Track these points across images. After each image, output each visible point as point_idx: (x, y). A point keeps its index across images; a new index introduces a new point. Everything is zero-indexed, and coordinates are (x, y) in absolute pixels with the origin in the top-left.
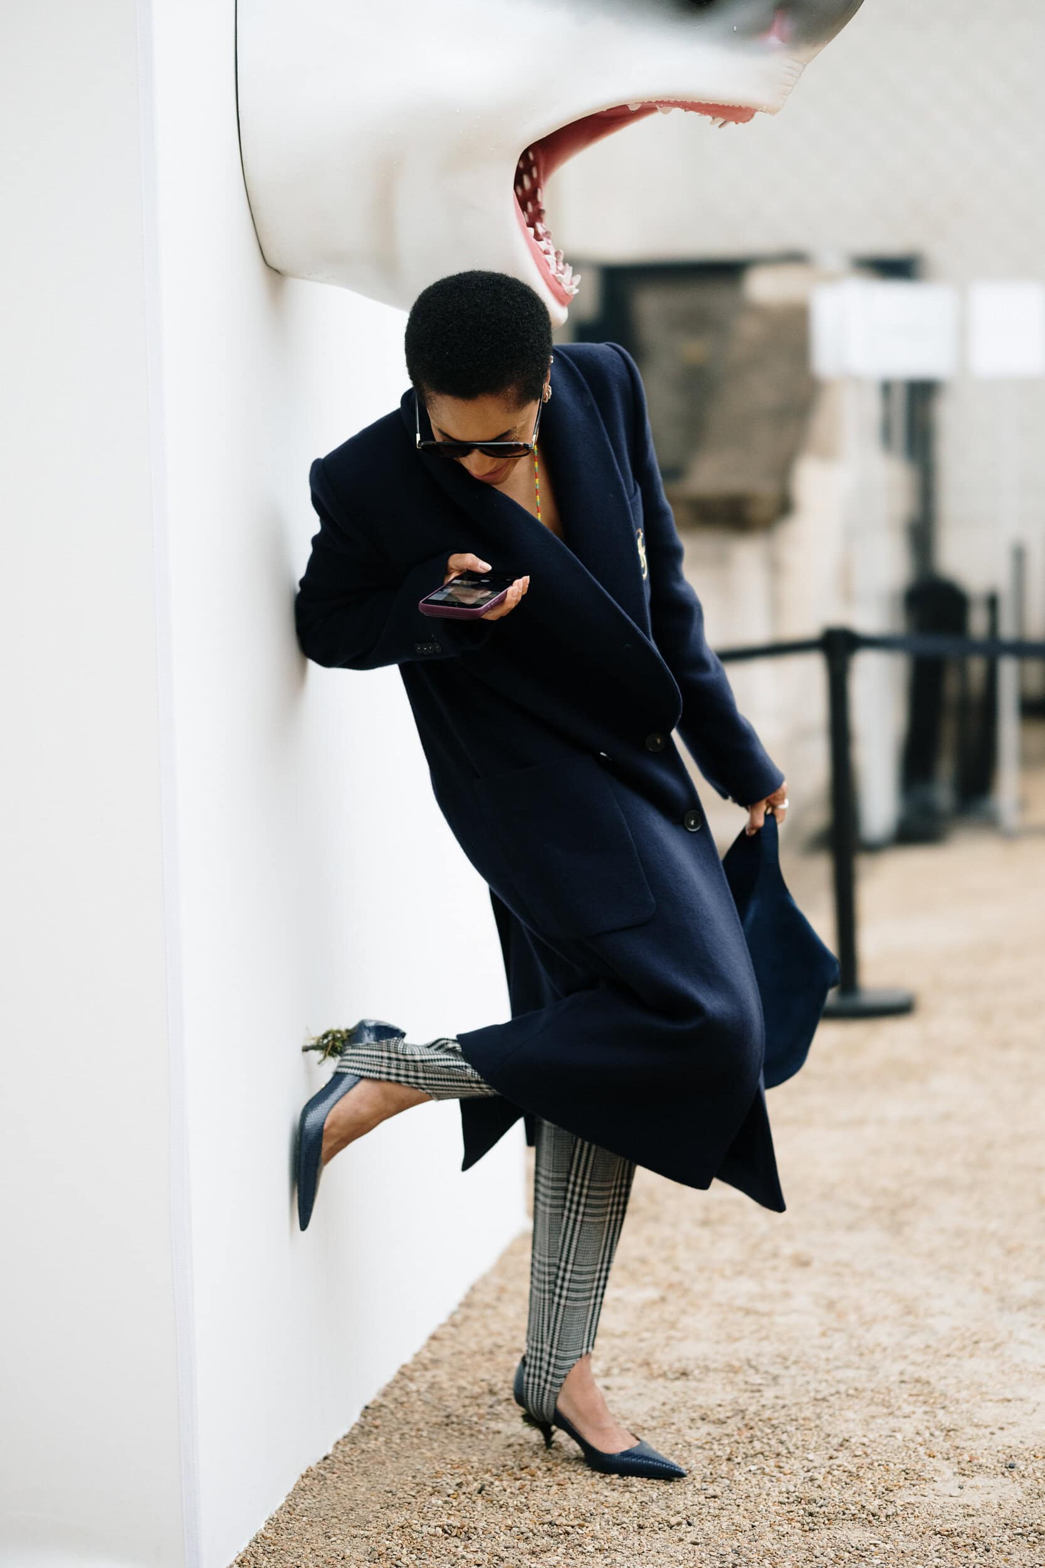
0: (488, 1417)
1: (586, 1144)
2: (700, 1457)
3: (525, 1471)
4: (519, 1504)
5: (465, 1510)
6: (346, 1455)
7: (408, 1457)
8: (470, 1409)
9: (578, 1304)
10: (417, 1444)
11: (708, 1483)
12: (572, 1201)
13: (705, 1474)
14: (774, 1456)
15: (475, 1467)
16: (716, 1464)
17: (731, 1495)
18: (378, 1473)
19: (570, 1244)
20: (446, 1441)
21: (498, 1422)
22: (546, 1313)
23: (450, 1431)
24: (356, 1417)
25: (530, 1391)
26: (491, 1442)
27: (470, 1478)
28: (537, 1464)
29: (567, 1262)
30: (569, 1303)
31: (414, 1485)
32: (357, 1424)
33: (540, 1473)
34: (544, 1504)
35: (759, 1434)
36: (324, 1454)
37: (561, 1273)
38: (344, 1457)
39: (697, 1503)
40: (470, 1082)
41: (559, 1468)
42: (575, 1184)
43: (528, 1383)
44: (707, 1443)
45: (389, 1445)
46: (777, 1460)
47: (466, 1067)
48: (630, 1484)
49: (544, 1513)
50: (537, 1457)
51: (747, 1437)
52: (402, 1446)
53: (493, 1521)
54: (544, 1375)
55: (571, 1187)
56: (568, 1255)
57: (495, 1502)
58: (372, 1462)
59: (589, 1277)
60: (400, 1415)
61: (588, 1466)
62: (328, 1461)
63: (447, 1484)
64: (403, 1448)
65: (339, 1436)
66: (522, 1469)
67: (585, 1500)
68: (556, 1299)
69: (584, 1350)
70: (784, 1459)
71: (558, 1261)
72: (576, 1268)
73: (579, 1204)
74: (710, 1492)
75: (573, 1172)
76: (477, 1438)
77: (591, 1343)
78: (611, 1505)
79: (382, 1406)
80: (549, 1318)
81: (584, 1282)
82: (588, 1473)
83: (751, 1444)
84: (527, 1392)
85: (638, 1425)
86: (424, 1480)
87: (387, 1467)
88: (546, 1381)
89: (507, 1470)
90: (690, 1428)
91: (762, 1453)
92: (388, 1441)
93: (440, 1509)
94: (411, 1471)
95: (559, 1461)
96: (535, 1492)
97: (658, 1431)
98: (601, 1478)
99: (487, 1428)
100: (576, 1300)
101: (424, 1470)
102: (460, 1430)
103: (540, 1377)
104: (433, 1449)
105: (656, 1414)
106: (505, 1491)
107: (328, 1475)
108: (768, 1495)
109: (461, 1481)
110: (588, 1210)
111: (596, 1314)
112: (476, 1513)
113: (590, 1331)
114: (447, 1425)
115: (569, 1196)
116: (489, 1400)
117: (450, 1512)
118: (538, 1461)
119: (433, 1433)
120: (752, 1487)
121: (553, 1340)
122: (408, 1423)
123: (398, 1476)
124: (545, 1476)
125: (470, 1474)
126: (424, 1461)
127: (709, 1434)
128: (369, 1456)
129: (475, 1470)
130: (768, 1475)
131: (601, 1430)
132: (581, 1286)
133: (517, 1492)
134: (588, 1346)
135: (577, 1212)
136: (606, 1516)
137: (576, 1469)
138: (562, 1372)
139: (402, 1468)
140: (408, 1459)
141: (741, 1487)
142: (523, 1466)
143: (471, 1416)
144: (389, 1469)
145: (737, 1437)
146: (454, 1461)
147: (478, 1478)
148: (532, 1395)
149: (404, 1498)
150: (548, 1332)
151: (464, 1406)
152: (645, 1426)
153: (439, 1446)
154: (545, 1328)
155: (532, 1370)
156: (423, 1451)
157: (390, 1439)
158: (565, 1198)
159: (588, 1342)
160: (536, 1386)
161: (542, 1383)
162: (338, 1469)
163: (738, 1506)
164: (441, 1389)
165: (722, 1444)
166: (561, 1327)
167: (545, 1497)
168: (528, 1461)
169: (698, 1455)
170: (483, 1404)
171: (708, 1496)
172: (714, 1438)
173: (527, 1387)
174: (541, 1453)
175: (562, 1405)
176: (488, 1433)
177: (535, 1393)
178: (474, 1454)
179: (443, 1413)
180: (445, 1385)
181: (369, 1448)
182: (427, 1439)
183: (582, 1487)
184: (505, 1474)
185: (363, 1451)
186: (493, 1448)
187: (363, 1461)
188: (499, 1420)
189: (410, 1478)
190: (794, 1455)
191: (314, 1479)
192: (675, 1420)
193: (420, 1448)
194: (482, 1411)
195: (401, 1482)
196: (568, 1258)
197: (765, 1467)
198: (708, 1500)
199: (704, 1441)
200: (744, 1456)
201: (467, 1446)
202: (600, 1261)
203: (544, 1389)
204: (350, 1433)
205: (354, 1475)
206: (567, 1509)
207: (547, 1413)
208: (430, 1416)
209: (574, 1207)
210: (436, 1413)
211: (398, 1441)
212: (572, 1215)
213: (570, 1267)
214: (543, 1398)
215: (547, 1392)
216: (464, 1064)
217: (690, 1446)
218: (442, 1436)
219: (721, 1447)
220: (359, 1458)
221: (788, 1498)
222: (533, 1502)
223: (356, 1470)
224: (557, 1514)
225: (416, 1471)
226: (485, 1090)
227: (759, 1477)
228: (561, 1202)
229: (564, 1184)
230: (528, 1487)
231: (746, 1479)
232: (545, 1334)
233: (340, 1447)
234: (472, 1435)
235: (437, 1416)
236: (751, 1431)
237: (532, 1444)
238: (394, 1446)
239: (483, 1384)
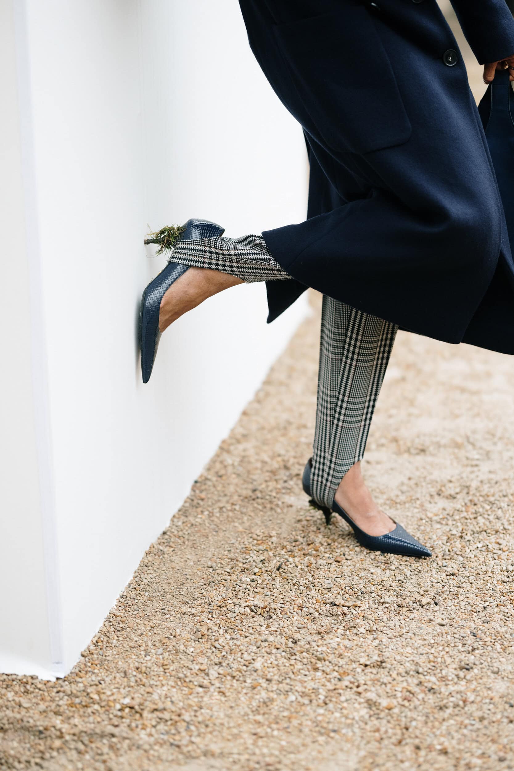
0: (284, 491)
1: (359, 312)
2: (440, 533)
3: (311, 546)
4: (308, 583)
5: (267, 587)
6: (179, 530)
7: (225, 531)
8: (270, 484)
9: (352, 426)
10: (231, 518)
11: (447, 561)
12: (348, 351)
13: (444, 551)
14: (494, 532)
15: (274, 543)
16: (452, 542)
17: (465, 572)
18: (203, 546)
19: (347, 382)
20: (252, 514)
21: (290, 496)
22: (328, 431)
23: (256, 505)
24: (187, 492)
25: (315, 486)
26: (286, 515)
27: (271, 553)
28: (320, 540)
29: (344, 395)
30: (345, 425)
31: (230, 560)
32: (188, 498)
33: (322, 549)
34: (327, 582)
35: (481, 510)
36: (164, 529)
37: (339, 403)
38: (178, 531)
39: (440, 581)
40: (272, 270)
41: (336, 544)
42: (351, 338)
43: (313, 480)
44: (443, 519)
45: (212, 519)
46: (496, 536)
47: (269, 259)
48: (389, 562)
49: (326, 591)
50: (320, 533)
51: (472, 513)
52: (221, 519)
53: (288, 600)
54: (325, 475)
55: (348, 340)
56: (345, 390)
57: (289, 581)
58: (199, 534)
59: (360, 406)
60: (219, 488)
61: (358, 542)
62: (166, 537)
63: (254, 561)
64: (221, 521)
65: (175, 511)
66: (309, 545)
67: (356, 578)
68: (336, 422)
69: (356, 459)
70: (502, 535)
71: (337, 394)
72: (351, 400)
73: (353, 353)
74: (449, 570)
75: (350, 329)
76: (275, 512)
77: (361, 453)
78: (376, 583)
79: (206, 479)
80: (330, 435)
81: (357, 410)
82: (358, 549)
83: (476, 520)
84: (313, 487)
85: (392, 500)
86: (236, 555)
87: (210, 540)
88: (327, 480)
89: (298, 545)
90: (430, 503)
91: (485, 531)
92: (211, 514)
93: (249, 587)
94: (227, 546)
95: (336, 538)
96: (319, 570)
97: (407, 505)
98: (367, 553)
99: (283, 503)
100: (350, 422)
101: (237, 544)
102: (263, 503)
103: (322, 477)
104: (243, 523)
105: (405, 488)
106: (297, 567)
107: (166, 549)
108: (492, 572)
109: (264, 558)
110: (361, 358)
111: (366, 433)
112: (275, 590)
113: (361, 445)
114: (254, 500)
115: (346, 346)
116: (283, 475)
117: (256, 590)
118: (320, 536)
119: (244, 506)
120: (480, 565)
121: (333, 451)
122: (225, 495)
123: (217, 550)
124: (326, 550)
125: (271, 549)
126: (237, 535)
127: (444, 509)
128: (196, 529)
129: (274, 545)
130: (491, 552)
131: (369, 519)
132: (355, 413)
133: (306, 569)
134: (359, 456)
135: (352, 359)
136: (373, 595)
137: (349, 545)
138: (340, 475)
139: (221, 541)
140: (225, 532)
141: (472, 565)
142: (310, 543)
143: (271, 491)
144: (211, 543)
145: (464, 514)
146: (258, 536)
147: (277, 553)
148: (317, 490)
149: (222, 574)
150: (329, 445)
151: (266, 481)
152: (398, 501)
153: (248, 520)
154: (327, 442)
155: (317, 471)
156: (236, 524)
157: (212, 513)
158: (344, 348)
159: (359, 453)
160: (319, 483)
161: (324, 482)
162: (173, 542)
163: (471, 583)
164: (249, 462)
165: (455, 520)
166: (339, 442)
167: (327, 574)
168: (313, 536)
169: (438, 531)
170: (280, 479)
171: (448, 574)
172: (448, 515)
173: (313, 483)
174: (322, 529)
175: (339, 498)
176: (284, 507)
177: (319, 488)
178: (273, 529)
179: (251, 486)
180: (252, 460)
181: (197, 522)
182: (239, 513)
183: (354, 563)
184: (296, 549)
185: (192, 525)
186: (287, 521)
187: (192, 535)
188: (292, 494)
189: (226, 553)
190: (508, 532)
191: (155, 554)
192: (418, 495)
193: (234, 521)
194: (279, 486)
195: (220, 556)
196: (344, 392)
197: (488, 544)
198: (448, 577)
199: (441, 517)
200: (472, 533)
201: (268, 519)
202: (369, 394)
203: (326, 485)
204: (183, 506)
205: (185, 548)
206: (343, 588)
207: (328, 503)
208: (242, 489)
209: (350, 355)
210: (245, 486)
211: (218, 515)
212: (349, 361)
213: (346, 399)
214: (324, 492)
215: (327, 488)
216: (268, 257)
217: (431, 521)
218: (250, 508)
219: (454, 523)
220: (189, 531)
221: (508, 577)
222: (318, 580)
223: (186, 543)
224: (336, 592)
225: (231, 545)
226: (285, 275)
227: (485, 554)
228: (340, 351)
229: (343, 338)
230: (314, 565)
231: (475, 556)
232: (327, 446)
233: (175, 520)
234: (272, 509)
235: (246, 489)
236: (475, 507)
237: (315, 519)
238: (216, 519)
239: (279, 459)
